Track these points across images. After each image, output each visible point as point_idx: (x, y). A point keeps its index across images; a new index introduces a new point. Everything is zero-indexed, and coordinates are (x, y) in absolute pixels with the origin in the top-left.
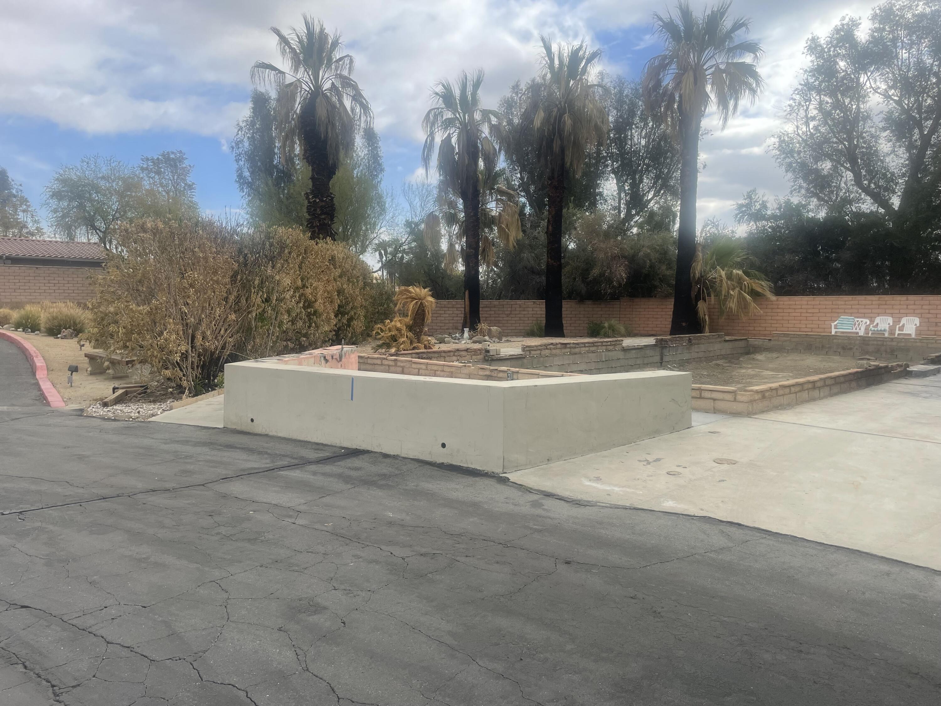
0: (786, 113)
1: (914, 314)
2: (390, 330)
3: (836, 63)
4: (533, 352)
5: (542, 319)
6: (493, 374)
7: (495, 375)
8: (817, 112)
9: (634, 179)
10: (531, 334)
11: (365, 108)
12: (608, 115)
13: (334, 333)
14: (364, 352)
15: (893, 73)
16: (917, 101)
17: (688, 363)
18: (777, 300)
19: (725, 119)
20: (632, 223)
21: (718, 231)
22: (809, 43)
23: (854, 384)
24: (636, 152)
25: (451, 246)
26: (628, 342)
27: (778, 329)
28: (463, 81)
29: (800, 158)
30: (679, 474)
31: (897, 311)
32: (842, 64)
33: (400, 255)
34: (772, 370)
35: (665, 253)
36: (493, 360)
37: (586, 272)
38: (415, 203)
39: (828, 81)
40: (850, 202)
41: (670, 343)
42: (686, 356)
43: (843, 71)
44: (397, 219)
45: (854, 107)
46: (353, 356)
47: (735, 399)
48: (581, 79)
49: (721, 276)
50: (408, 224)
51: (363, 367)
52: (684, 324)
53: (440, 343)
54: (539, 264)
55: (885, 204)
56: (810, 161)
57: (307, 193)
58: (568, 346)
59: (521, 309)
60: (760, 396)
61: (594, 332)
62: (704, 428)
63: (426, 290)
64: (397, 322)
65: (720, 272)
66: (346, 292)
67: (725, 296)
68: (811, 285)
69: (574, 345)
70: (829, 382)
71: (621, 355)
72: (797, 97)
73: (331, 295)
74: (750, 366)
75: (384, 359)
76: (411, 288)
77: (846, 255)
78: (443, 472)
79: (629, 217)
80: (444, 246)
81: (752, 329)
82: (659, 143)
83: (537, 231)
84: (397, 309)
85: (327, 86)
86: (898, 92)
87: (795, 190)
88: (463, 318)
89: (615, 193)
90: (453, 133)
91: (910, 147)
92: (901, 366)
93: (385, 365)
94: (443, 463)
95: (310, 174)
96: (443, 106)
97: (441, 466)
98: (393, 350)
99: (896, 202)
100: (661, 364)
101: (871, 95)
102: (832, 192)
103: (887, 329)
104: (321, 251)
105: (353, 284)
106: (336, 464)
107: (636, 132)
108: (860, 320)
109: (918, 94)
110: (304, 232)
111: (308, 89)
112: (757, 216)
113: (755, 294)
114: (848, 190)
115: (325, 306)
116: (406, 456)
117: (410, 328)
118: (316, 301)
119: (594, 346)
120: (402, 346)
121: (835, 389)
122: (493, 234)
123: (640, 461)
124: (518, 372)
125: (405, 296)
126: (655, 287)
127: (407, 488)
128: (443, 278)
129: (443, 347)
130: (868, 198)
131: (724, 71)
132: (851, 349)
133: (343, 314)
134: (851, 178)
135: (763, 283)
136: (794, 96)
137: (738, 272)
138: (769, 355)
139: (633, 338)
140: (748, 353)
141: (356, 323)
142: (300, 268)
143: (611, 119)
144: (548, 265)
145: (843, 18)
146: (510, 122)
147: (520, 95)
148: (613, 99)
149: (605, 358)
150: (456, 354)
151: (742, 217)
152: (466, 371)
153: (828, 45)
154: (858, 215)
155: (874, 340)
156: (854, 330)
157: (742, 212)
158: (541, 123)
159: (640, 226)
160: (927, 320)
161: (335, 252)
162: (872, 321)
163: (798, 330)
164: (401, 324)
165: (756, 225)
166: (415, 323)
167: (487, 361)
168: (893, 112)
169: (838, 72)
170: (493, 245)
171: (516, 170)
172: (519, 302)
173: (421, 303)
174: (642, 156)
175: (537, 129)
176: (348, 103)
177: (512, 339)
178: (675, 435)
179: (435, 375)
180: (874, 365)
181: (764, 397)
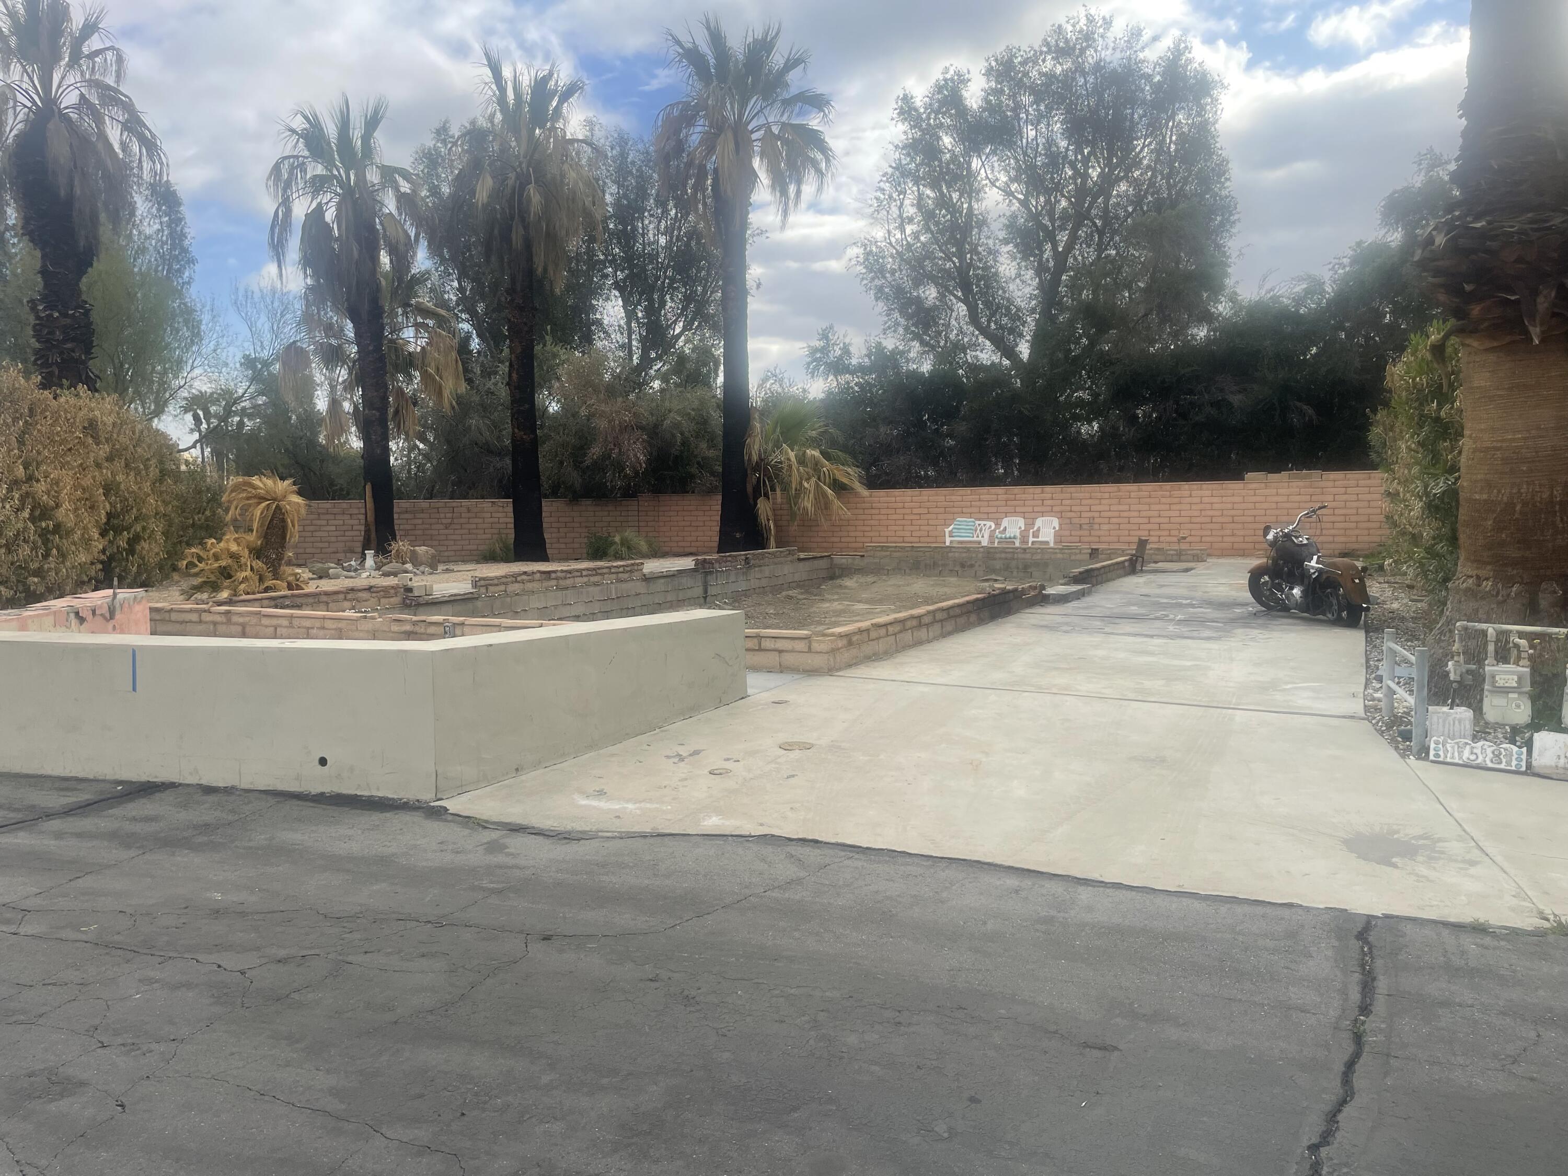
0: (872, 209)
1: (1051, 512)
2: (216, 557)
3: (939, 138)
4: (491, 589)
5: (508, 531)
6: (417, 629)
7: (422, 630)
8: (915, 210)
9: (651, 300)
10: (490, 557)
11: (150, 145)
12: (604, 192)
13: (100, 566)
14: (165, 600)
15: (1016, 158)
16: (1048, 202)
17: (746, 596)
18: (871, 496)
19: (785, 213)
20: (652, 372)
21: (784, 389)
22: (900, 104)
23: (973, 617)
24: (653, 257)
25: (334, 404)
26: (652, 566)
27: (874, 539)
28: (342, 112)
29: (894, 280)
30: (728, 771)
31: (1030, 509)
32: (947, 141)
33: (237, 419)
34: (867, 602)
35: (703, 422)
36: (419, 605)
37: (580, 450)
38: (259, 324)
39: (929, 165)
40: (964, 350)
41: (717, 565)
42: (742, 586)
43: (949, 151)
44: (224, 354)
45: (965, 206)
46: (137, 608)
47: (810, 648)
48: (554, 128)
49: (789, 459)
50: (249, 362)
51: (160, 627)
52: (738, 535)
53: (320, 578)
54: (499, 438)
55: (1009, 352)
56: (907, 284)
57: (32, 301)
58: (553, 575)
59: (470, 515)
60: (845, 641)
61: (598, 551)
62: (767, 697)
63: (287, 482)
64: (231, 543)
65: (787, 454)
66: (122, 487)
67: (796, 490)
68: (916, 472)
69: (563, 574)
70: (939, 616)
71: (640, 587)
72: (887, 186)
73: (91, 496)
74: (836, 597)
75: (205, 611)
76: (255, 480)
77: (962, 428)
78: (324, 809)
79: (646, 362)
80: (321, 404)
81: (837, 540)
82: (688, 245)
83: (493, 380)
84: (228, 518)
85: (70, 99)
86: (1023, 187)
87: (889, 328)
88: (363, 533)
89: (622, 322)
90: (327, 203)
91: (1040, 270)
92: (1035, 588)
93: (206, 623)
94: (322, 794)
95: (38, 265)
96: (306, 153)
97: (320, 799)
98: (225, 594)
99: (1024, 350)
100: (705, 601)
101: (987, 189)
102: (939, 333)
103: (1018, 535)
104: (66, 411)
105: (138, 473)
106: (105, 813)
107: (650, 223)
108: (982, 523)
109: (1048, 192)
110: (27, 374)
111: (29, 105)
112: (838, 367)
113: (840, 488)
114: (961, 331)
115: (77, 516)
116: (252, 787)
117: (257, 553)
118: (58, 506)
119: (597, 574)
120: (243, 586)
121: (949, 626)
122: (413, 384)
123: (668, 757)
124: (463, 624)
125: (244, 495)
126: (692, 476)
127: (251, 844)
128: (322, 461)
129: (326, 585)
130: (988, 343)
131: (778, 137)
132: (972, 566)
133: (118, 530)
134: (964, 313)
135: (849, 470)
136: (882, 184)
137: (813, 452)
138: (863, 580)
139: (661, 560)
140: (832, 578)
141: (145, 545)
142: (21, 442)
143: (608, 198)
144: (514, 441)
145: (946, 70)
146: (435, 191)
147: (449, 146)
148: (611, 166)
149: (616, 594)
150: (349, 596)
151: (816, 368)
152: (367, 626)
153: (926, 109)
154: (975, 368)
155: (1001, 552)
156: (975, 539)
157: (815, 360)
158: (490, 197)
159: (665, 378)
160: (1068, 521)
161: (97, 413)
162: (998, 525)
163: (901, 539)
164: (239, 545)
165: (837, 381)
166: (267, 544)
167: (410, 606)
168: (1017, 217)
169: (941, 152)
170: (415, 404)
171: (450, 274)
172: (465, 502)
173: (277, 506)
174: (662, 263)
175: (483, 204)
176: (114, 134)
177: (456, 568)
178: (723, 710)
179: (308, 637)
180: (999, 589)
181: (850, 643)
